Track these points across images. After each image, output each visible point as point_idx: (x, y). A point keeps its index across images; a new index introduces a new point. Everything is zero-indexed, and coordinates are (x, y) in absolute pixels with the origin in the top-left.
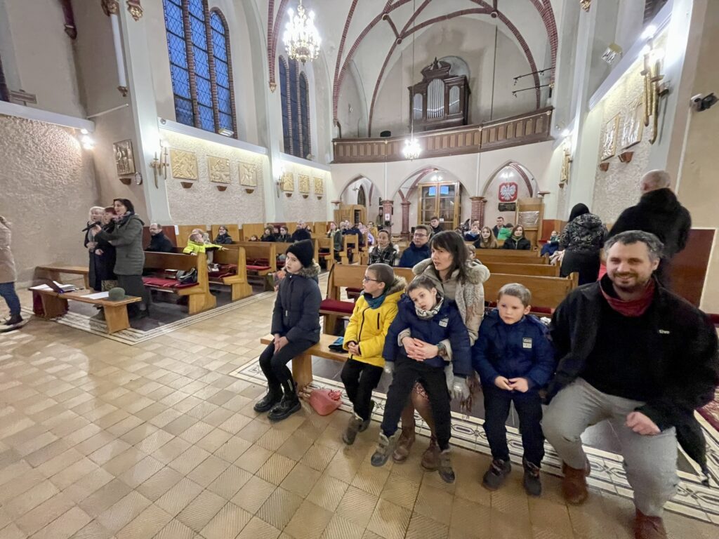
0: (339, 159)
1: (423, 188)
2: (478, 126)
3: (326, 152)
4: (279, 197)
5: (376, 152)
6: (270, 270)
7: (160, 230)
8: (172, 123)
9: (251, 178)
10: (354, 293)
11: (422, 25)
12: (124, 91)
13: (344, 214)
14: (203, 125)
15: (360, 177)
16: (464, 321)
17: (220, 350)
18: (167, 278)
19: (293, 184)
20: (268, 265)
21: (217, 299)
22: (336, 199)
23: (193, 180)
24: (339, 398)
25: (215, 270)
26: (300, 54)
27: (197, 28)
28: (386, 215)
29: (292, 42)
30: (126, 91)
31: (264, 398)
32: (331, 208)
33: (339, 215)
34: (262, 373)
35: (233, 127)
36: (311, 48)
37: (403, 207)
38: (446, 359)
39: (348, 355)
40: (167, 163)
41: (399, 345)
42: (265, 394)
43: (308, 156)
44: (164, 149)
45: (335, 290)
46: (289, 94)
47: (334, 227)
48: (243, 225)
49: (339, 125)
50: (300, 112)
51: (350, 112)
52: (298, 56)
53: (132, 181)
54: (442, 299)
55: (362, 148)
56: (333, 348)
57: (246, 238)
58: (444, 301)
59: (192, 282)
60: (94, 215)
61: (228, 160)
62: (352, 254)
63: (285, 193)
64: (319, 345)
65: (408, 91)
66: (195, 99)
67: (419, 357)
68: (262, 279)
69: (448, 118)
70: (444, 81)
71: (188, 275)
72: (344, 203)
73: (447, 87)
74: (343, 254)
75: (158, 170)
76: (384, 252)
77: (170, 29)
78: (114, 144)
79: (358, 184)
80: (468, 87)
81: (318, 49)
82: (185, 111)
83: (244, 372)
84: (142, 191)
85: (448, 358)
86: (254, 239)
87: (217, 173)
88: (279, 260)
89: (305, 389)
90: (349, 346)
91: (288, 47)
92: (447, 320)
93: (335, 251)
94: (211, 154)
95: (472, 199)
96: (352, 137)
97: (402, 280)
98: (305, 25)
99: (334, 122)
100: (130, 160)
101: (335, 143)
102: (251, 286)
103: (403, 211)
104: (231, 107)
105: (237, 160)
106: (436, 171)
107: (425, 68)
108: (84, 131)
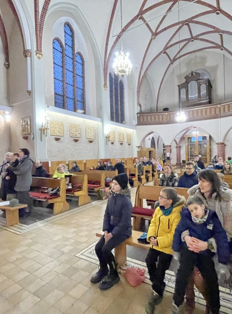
0: (140, 123)
1: (188, 138)
2: (217, 104)
3: (133, 120)
4: (107, 144)
5: (161, 120)
6: (101, 187)
7: (41, 165)
8: (53, 107)
9: (92, 134)
10: (150, 202)
11: (184, 55)
12: (30, 93)
13: (143, 153)
14: (68, 108)
15: (152, 132)
16: (223, 225)
17: (70, 239)
18: (42, 192)
19: (115, 137)
20: (100, 185)
21: (70, 205)
22: (139, 145)
23: (60, 136)
24: (144, 274)
25: (70, 187)
26: (121, 73)
27: (69, 61)
28: (167, 154)
29: (117, 67)
30: (31, 92)
31: (97, 273)
32: (136, 150)
33: (140, 154)
34: (96, 255)
35: (84, 108)
36: (127, 70)
37: (177, 149)
38: (213, 251)
39: (150, 246)
40: (48, 128)
41: (183, 241)
42: (97, 270)
43: (123, 122)
44: (47, 121)
45: (140, 201)
46: (114, 90)
47: (138, 161)
48: (86, 161)
49: (140, 105)
50: (119, 99)
51: (146, 98)
52: (120, 73)
53: (28, 138)
54: (208, 211)
55: (153, 117)
56: (140, 240)
57: (88, 168)
58: (209, 212)
59: (56, 195)
60: (7, 157)
61: (80, 125)
62: (148, 177)
63: (110, 142)
64: (131, 238)
65: (178, 87)
66: (65, 95)
67: (196, 250)
68: (96, 192)
69: (200, 101)
70: (197, 82)
71: (55, 191)
72: (143, 147)
73: (199, 85)
74: (143, 177)
75: (43, 132)
76: (169, 178)
77: (55, 62)
78: (21, 119)
79: (151, 136)
80: (211, 85)
81: (131, 70)
82: (59, 101)
83: (84, 254)
84: (34, 143)
85: (215, 250)
86: (92, 168)
87: (74, 132)
88: (106, 181)
89: (122, 267)
90: (151, 239)
91: (115, 70)
92: (212, 225)
93: (138, 175)
94: (72, 123)
95: (217, 144)
96: (148, 112)
97: (182, 198)
98: (124, 59)
99: (138, 104)
100: (29, 127)
101: (138, 115)
102: (90, 197)
103: (177, 151)
104: (83, 98)
105: (85, 125)
106: (195, 129)
107: (186, 76)
108: (7, 112)
